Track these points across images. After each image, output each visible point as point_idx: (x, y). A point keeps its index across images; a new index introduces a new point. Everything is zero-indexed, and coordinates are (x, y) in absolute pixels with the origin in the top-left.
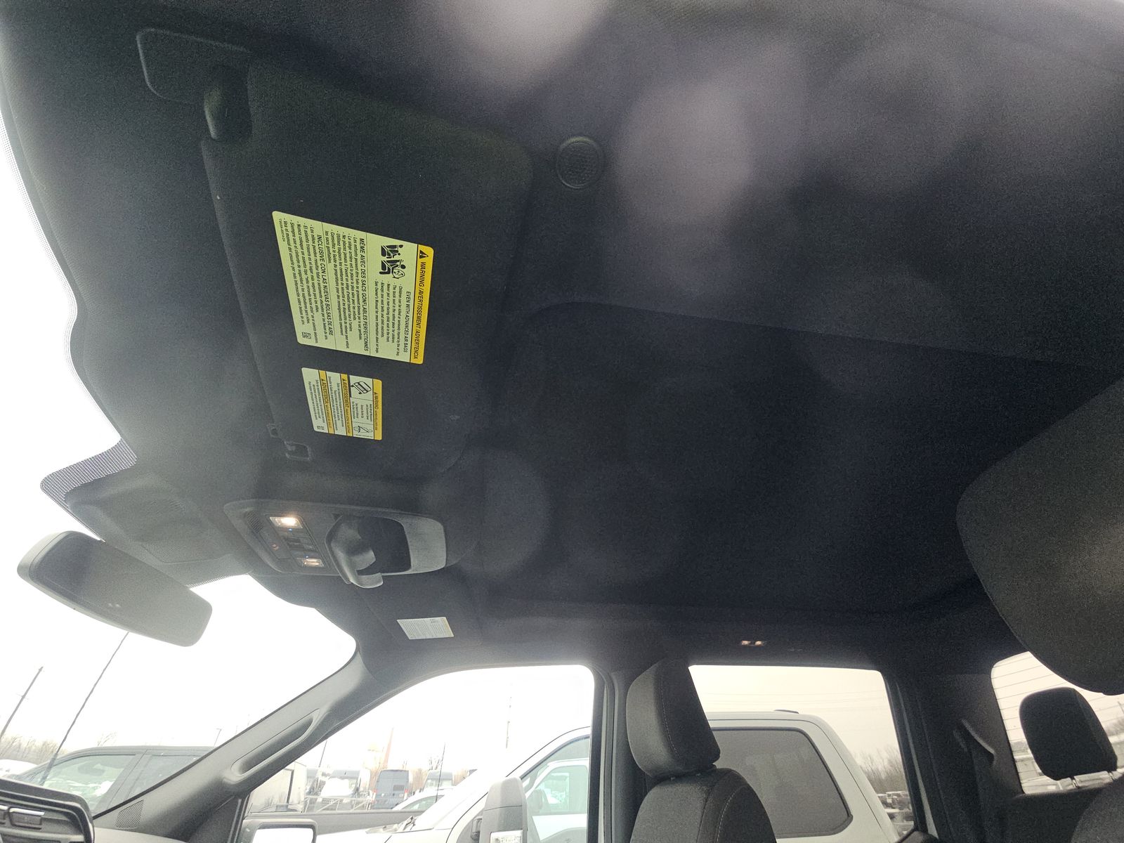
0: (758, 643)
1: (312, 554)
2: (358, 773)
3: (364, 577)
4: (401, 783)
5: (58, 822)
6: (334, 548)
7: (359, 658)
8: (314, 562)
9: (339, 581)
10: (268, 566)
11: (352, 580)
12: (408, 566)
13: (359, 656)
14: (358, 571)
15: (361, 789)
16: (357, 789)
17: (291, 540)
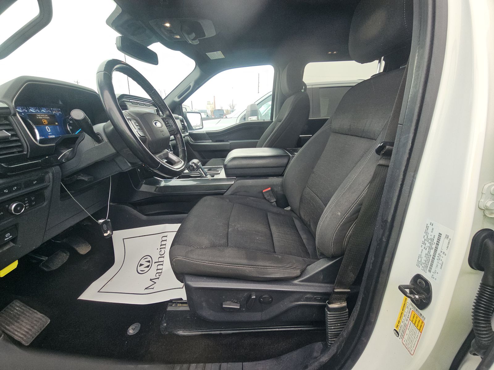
0: (335, 52)
1: (177, 34)
2: (206, 110)
3: (193, 41)
4: (221, 113)
5: (151, 105)
6: (183, 33)
7: (197, 67)
8: (178, 37)
9: (186, 43)
10: (164, 39)
11: (190, 42)
12: (205, 36)
13: (197, 66)
14: (192, 40)
15: (209, 115)
16: (208, 116)
17: (169, 30)
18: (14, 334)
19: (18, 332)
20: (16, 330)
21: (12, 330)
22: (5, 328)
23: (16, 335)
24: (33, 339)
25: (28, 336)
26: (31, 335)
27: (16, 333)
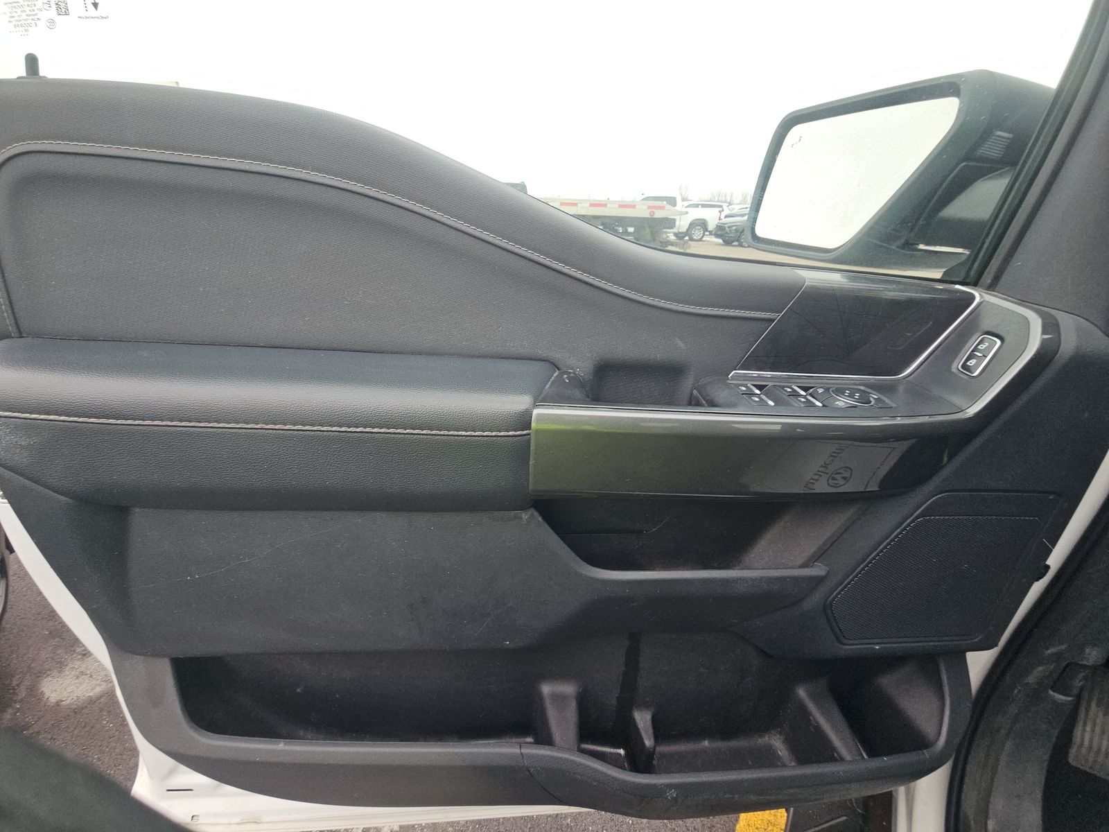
18: (1085, 725)
19: (1093, 731)
20: (1094, 725)
21: (1091, 714)
22: (1090, 699)
23: (1084, 730)
24: (1089, 771)
25: (1092, 754)
26: (1095, 762)
27: (1088, 728)
